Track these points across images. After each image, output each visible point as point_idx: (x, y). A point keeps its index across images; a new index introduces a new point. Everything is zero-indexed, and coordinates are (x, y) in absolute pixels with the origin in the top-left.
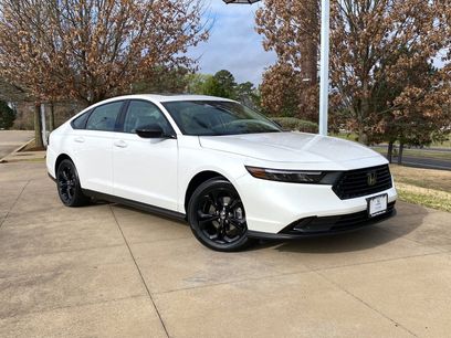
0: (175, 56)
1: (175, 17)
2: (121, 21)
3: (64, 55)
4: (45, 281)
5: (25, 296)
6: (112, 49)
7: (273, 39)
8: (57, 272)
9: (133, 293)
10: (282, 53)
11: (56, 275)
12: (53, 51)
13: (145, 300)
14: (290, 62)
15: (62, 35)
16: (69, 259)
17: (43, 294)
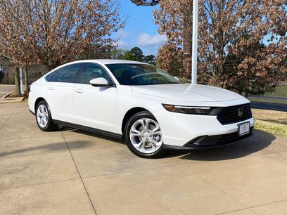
0: (103, 38)
1: (103, 14)
2: (70, 16)
3: (34, 37)
4: (19, 171)
5: (6, 180)
6: (64, 33)
7: (164, 28)
8: (26, 166)
9: (71, 178)
10: (170, 36)
11: (26, 168)
12: (27, 34)
13: (78, 181)
14: (175, 42)
15: (32, 24)
16: (34, 159)
17: (17, 179)
